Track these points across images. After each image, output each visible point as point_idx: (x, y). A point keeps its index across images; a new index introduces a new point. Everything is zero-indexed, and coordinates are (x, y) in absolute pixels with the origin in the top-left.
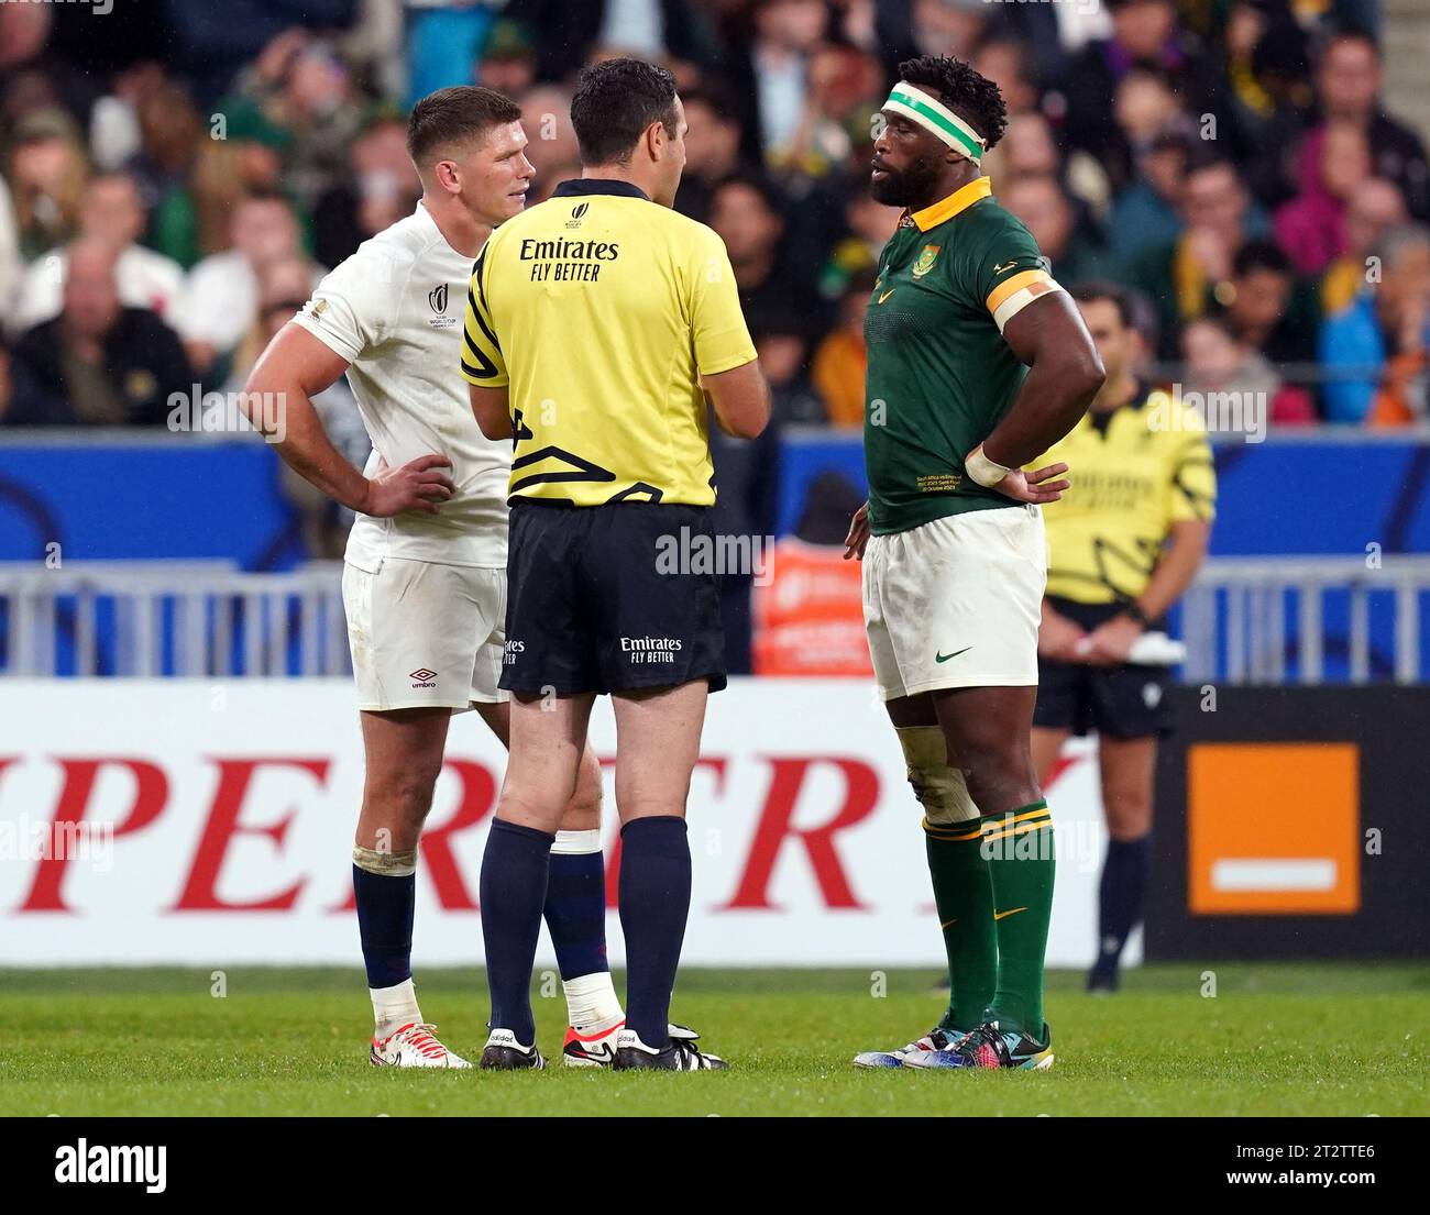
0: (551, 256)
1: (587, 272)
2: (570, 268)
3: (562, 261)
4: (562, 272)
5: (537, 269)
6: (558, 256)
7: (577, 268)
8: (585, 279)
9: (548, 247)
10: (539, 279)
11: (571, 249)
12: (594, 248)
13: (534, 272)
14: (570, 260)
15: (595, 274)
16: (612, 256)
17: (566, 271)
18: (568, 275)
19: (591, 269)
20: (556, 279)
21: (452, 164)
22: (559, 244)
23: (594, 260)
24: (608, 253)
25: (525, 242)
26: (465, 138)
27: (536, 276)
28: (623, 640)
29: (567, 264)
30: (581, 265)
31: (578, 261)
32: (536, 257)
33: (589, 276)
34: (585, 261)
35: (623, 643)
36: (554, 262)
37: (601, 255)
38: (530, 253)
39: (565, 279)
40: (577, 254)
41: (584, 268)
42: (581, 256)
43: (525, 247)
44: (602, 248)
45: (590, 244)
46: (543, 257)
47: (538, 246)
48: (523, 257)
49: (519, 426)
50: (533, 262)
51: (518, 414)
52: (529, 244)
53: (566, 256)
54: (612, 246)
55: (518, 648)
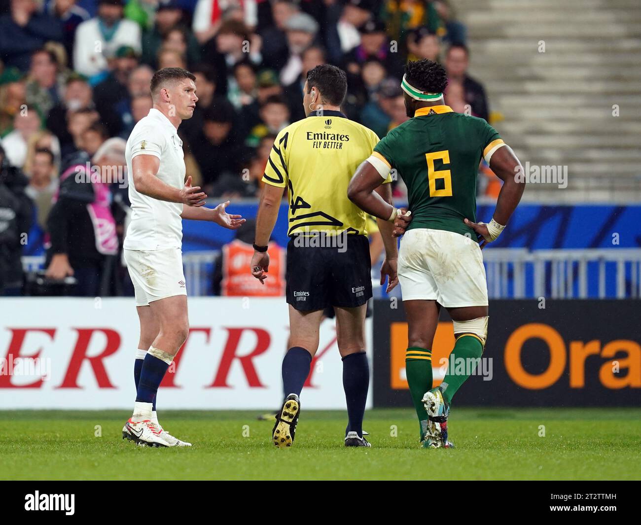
0: (321, 139)
2: (330, 144)
3: (326, 141)
5: (316, 144)
6: (325, 139)
7: (333, 144)
9: (320, 135)
10: (317, 148)
11: (330, 136)
12: (339, 137)
13: (314, 145)
14: (330, 140)
15: (340, 146)
16: (347, 140)
17: (328, 145)
18: (330, 146)
19: (339, 144)
20: (324, 148)
22: (325, 134)
23: (340, 141)
24: (345, 139)
25: (308, 133)
27: (315, 146)
29: (329, 142)
30: (335, 143)
31: (333, 141)
32: (315, 139)
33: (338, 147)
34: (336, 141)
35: (353, 290)
36: (323, 141)
37: (342, 139)
38: (311, 137)
39: (328, 148)
40: (333, 138)
41: (336, 144)
42: (334, 139)
43: (308, 135)
44: (342, 136)
45: (338, 135)
46: (318, 139)
47: (315, 135)
48: (308, 139)
49: (300, 203)
50: (313, 141)
51: (299, 199)
52: (310, 134)
53: (328, 139)
54: (346, 136)
55: (307, 294)
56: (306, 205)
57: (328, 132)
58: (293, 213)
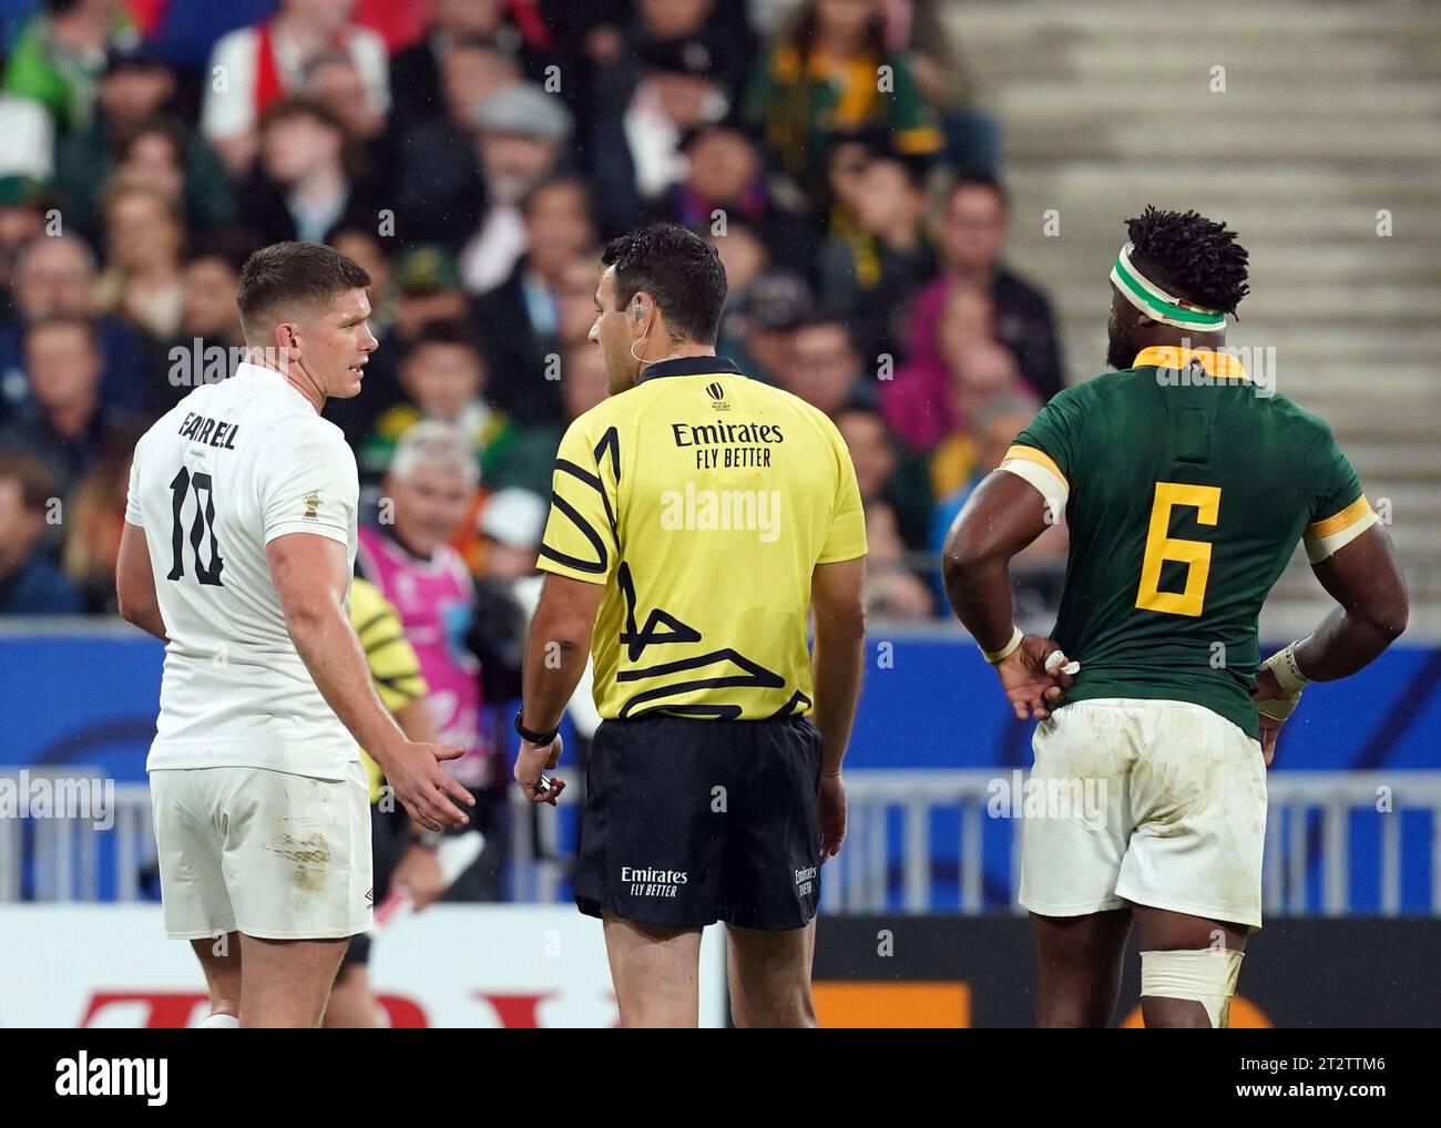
0: (716, 441)
1: (759, 457)
2: (740, 453)
3: (732, 446)
4: (733, 458)
5: (702, 455)
6: (724, 440)
7: (748, 452)
8: (759, 465)
9: (710, 432)
10: (707, 467)
11: (736, 433)
12: (758, 430)
13: (699, 459)
14: (738, 444)
15: (766, 458)
16: (778, 439)
17: (736, 457)
18: (740, 461)
19: (762, 453)
20: (726, 466)
21: (294, 326)
22: (721, 428)
23: (762, 445)
24: (771, 436)
25: (675, 427)
27: (702, 463)
29: (737, 449)
30: (752, 449)
31: (747, 445)
32: (697, 443)
33: (762, 461)
34: (753, 444)
36: (721, 447)
37: (768, 437)
38: (687, 437)
39: (736, 465)
40: (744, 437)
41: (755, 452)
42: (749, 440)
43: (677, 434)
44: (765, 430)
45: (753, 426)
46: (707, 441)
47: (695, 431)
48: (679, 443)
49: (661, 628)
50: (695, 448)
51: (658, 616)
52: (680, 429)
53: (732, 441)
54: (773, 428)
55: (681, 879)
56: (685, 634)
57: (728, 419)
58: (634, 656)
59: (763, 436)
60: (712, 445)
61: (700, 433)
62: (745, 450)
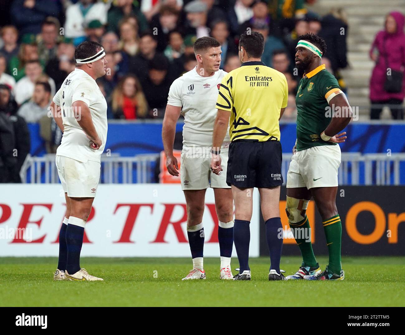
0: (255, 80)
1: (265, 84)
2: (261, 83)
3: (259, 81)
5: (251, 83)
6: (257, 80)
7: (263, 83)
8: (265, 86)
9: (254, 78)
10: (252, 86)
12: (266, 78)
13: (251, 84)
14: (260, 81)
15: (267, 85)
16: (271, 80)
17: (260, 84)
18: (261, 85)
19: (266, 83)
20: (257, 86)
21: (200, 55)
22: (257, 77)
23: (267, 81)
24: (269, 79)
25: (246, 77)
26: (204, 49)
27: (251, 85)
28: (272, 174)
30: (264, 82)
31: (263, 81)
32: (251, 80)
33: (266, 85)
34: (264, 81)
35: (272, 175)
36: (256, 82)
38: (248, 79)
40: (262, 80)
44: (268, 78)
45: (265, 77)
46: (253, 80)
47: (250, 78)
48: (246, 80)
49: (241, 122)
50: (250, 81)
51: (240, 119)
52: (247, 77)
53: (259, 80)
54: (270, 78)
55: (245, 177)
56: (246, 123)
57: (258, 75)
58: (235, 127)
59: (267, 79)
60: (254, 81)
61: (251, 78)
62: (262, 82)
